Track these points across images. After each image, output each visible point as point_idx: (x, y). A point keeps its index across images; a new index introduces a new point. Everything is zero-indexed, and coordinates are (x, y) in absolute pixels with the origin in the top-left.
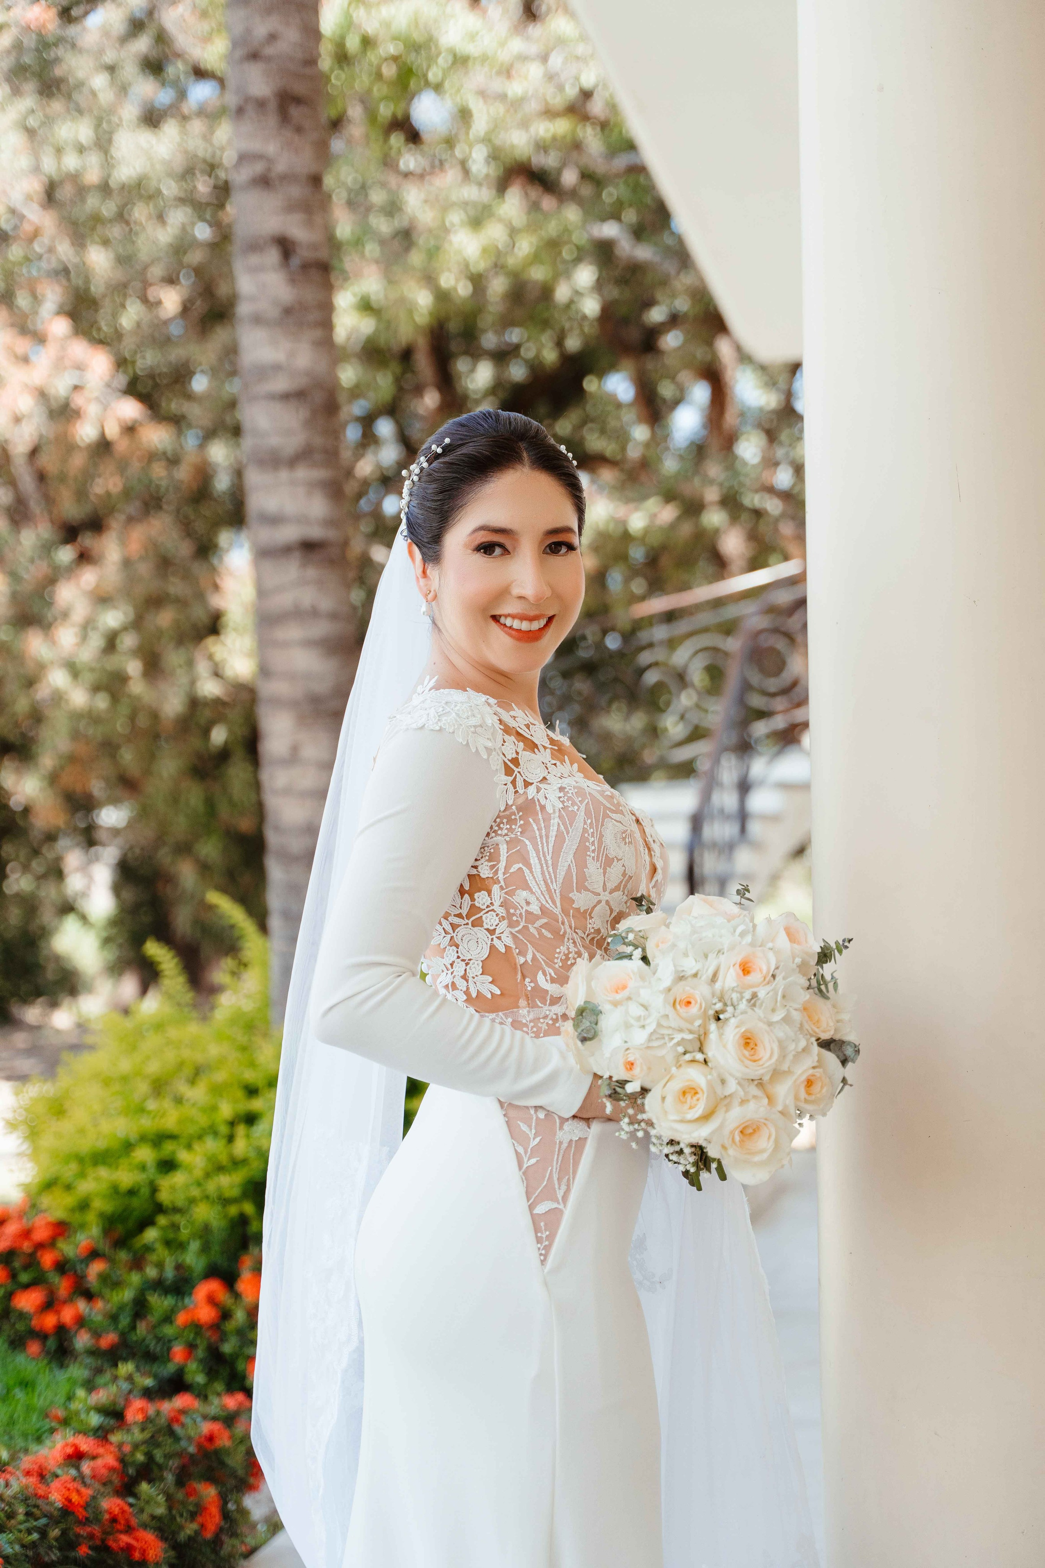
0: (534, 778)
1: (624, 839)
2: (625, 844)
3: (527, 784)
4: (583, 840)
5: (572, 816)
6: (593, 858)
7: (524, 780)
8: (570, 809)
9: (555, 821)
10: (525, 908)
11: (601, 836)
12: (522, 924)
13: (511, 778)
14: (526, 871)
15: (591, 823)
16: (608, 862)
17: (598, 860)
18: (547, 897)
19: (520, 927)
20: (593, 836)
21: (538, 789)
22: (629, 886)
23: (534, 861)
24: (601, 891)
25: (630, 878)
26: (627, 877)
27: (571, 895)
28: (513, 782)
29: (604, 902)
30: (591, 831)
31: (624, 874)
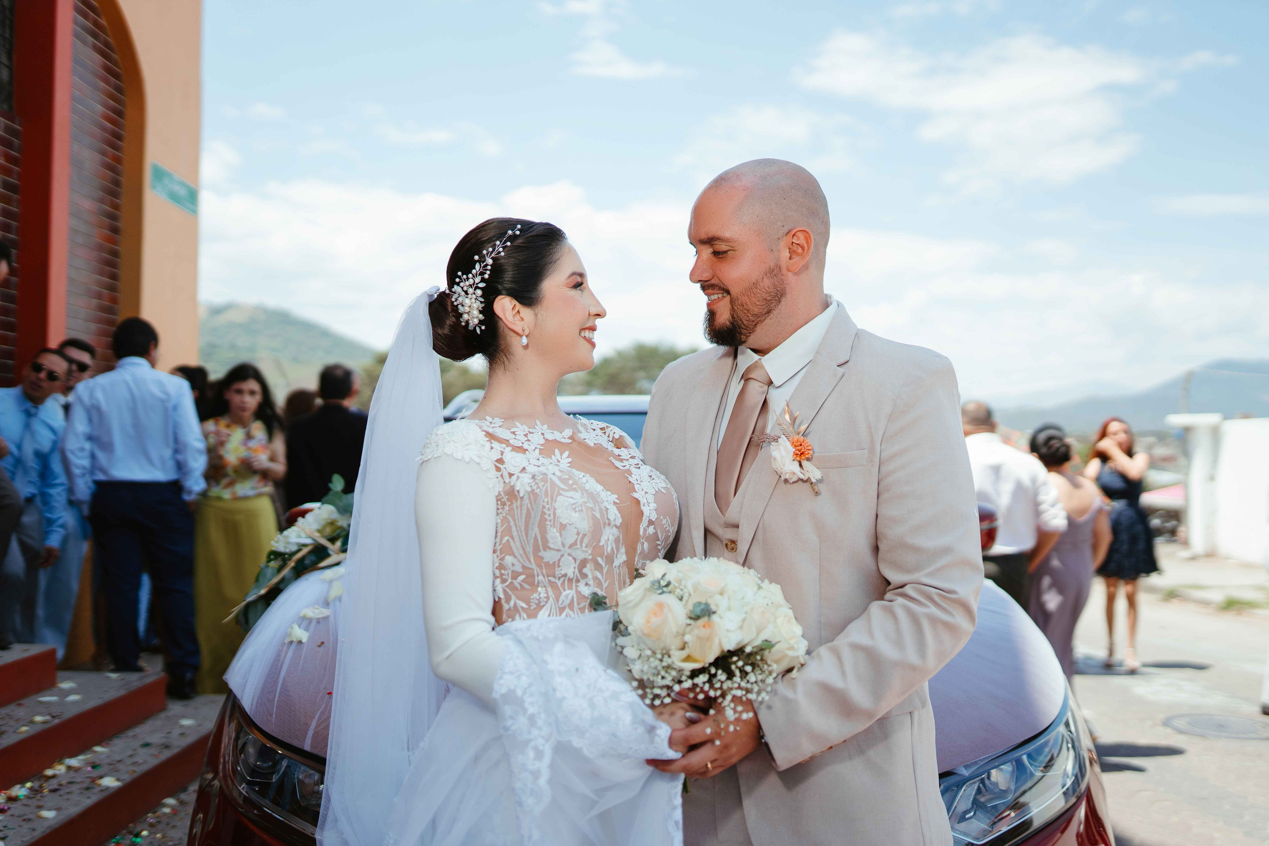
0: (515, 471)
1: (574, 509)
2: (576, 512)
3: (511, 475)
4: (542, 514)
5: (536, 497)
6: (551, 526)
7: (509, 473)
8: (535, 492)
9: (526, 501)
10: (512, 568)
11: (555, 509)
12: (510, 580)
13: (500, 473)
14: (511, 541)
15: (547, 502)
16: (563, 527)
17: (554, 527)
18: (525, 559)
19: (507, 583)
20: (549, 510)
21: (518, 478)
22: (586, 540)
23: (515, 533)
24: (562, 548)
25: (584, 535)
26: (581, 535)
27: (540, 554)
28: (502, 476)
29: (566, 555)
30: (548, 506)
31: (578, 534)
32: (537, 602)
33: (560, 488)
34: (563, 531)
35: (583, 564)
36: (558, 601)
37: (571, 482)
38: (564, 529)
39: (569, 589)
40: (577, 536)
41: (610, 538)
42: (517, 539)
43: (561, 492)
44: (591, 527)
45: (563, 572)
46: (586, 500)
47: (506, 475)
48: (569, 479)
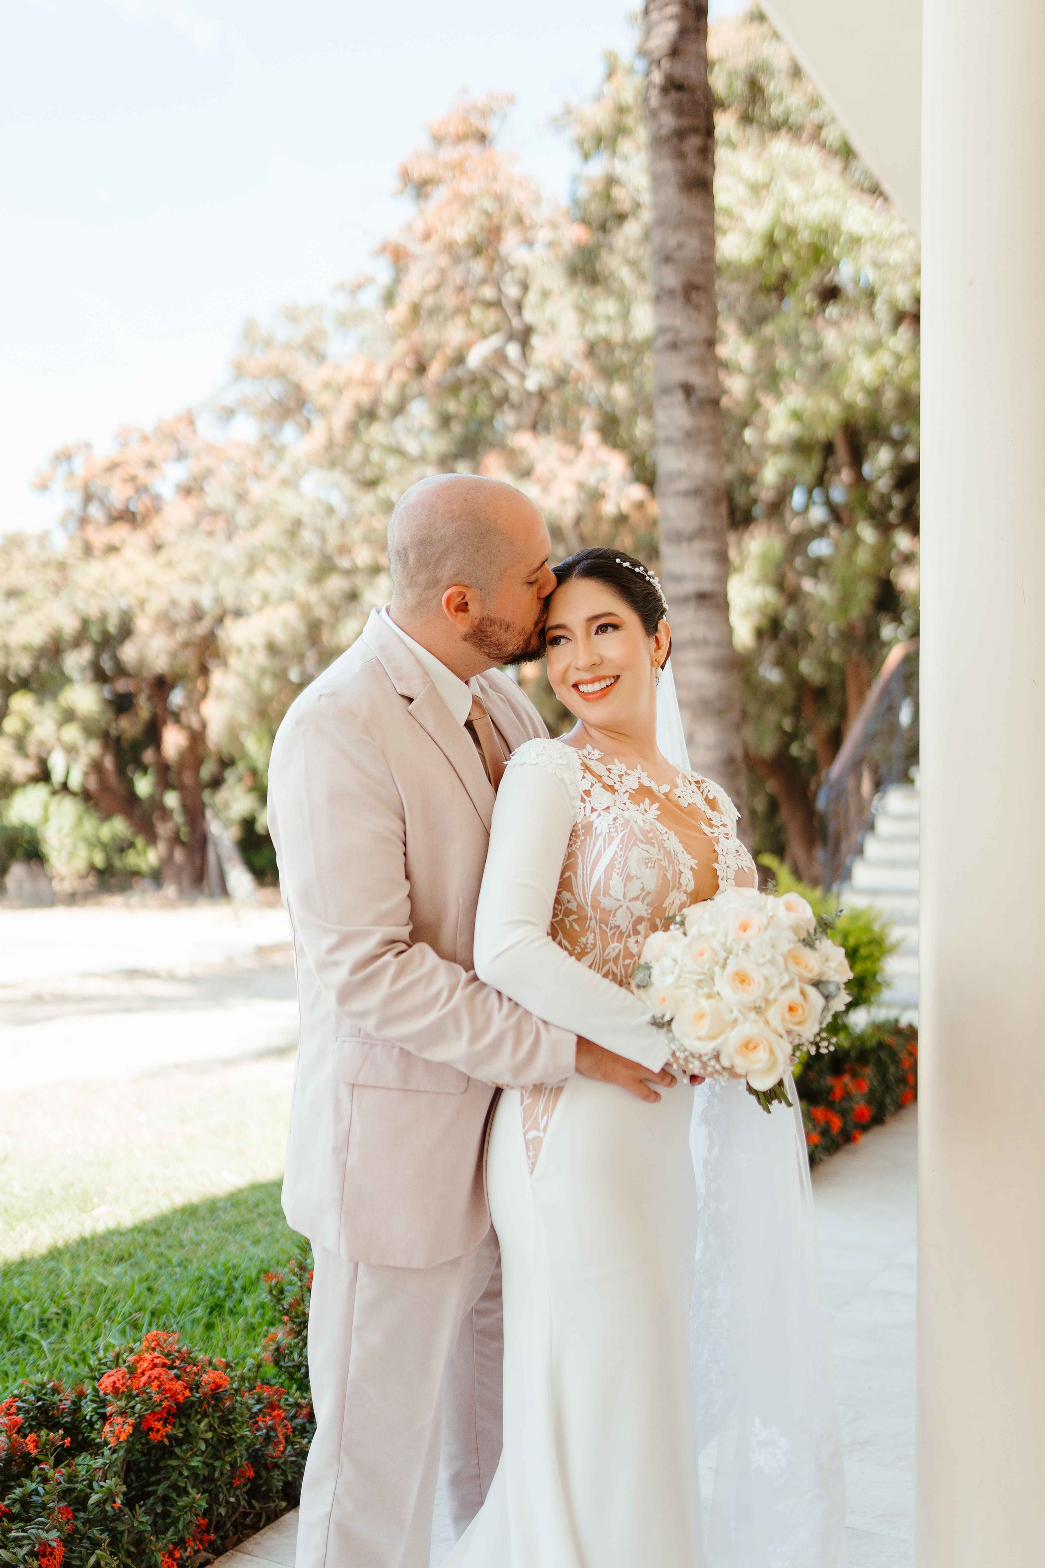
0: (599, 807)
1: (646, 864)
2: (647, 867)
3: (593, 810)
4: (613, 859)
5: (612, 839)
6: (618, 874)
7: (592, 807)
8: (612, 835)
9: (599, 842)
10: (567, 905)
11: (627, 858)
12: (561, 916)
13: (584, 805)
14: (573, 877)
15: (621, 849)
16: (629, 879)
17: (621, 876)
18: (582, 897)
19: (558, 919)
20: (620, 857)
21: (599, 815)
22: (649, 899)
23: (580, 872)
24: (622, 899)
25: (649, 893)
26: (645, 892)
27: (598, 898)
28: (584, 808)
29: (624, 907)
30: (621, 853)
31: (643, 890)
32: (583, 946)
33: (637, 838)
34: (628, 883)
35: (640, 920)
36: (604, 951)
37: (650, 835)
38: (630, 882)
39: (617, 942)
40: (640, 892)
41: (675, 902)
42: (580, 878)
43: (639, 844)
44: (658, 887)
45: (617, 924)
46: (662, 858)
47: (588, 809)
48: (649, 832)
